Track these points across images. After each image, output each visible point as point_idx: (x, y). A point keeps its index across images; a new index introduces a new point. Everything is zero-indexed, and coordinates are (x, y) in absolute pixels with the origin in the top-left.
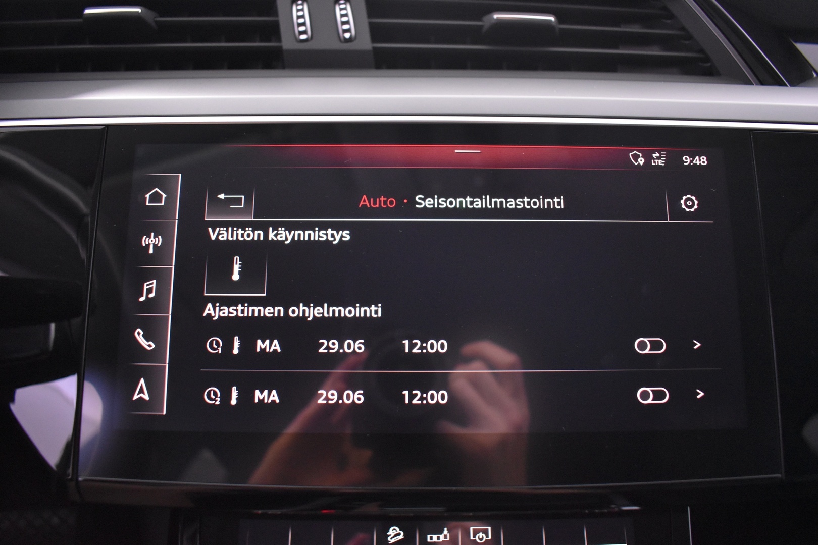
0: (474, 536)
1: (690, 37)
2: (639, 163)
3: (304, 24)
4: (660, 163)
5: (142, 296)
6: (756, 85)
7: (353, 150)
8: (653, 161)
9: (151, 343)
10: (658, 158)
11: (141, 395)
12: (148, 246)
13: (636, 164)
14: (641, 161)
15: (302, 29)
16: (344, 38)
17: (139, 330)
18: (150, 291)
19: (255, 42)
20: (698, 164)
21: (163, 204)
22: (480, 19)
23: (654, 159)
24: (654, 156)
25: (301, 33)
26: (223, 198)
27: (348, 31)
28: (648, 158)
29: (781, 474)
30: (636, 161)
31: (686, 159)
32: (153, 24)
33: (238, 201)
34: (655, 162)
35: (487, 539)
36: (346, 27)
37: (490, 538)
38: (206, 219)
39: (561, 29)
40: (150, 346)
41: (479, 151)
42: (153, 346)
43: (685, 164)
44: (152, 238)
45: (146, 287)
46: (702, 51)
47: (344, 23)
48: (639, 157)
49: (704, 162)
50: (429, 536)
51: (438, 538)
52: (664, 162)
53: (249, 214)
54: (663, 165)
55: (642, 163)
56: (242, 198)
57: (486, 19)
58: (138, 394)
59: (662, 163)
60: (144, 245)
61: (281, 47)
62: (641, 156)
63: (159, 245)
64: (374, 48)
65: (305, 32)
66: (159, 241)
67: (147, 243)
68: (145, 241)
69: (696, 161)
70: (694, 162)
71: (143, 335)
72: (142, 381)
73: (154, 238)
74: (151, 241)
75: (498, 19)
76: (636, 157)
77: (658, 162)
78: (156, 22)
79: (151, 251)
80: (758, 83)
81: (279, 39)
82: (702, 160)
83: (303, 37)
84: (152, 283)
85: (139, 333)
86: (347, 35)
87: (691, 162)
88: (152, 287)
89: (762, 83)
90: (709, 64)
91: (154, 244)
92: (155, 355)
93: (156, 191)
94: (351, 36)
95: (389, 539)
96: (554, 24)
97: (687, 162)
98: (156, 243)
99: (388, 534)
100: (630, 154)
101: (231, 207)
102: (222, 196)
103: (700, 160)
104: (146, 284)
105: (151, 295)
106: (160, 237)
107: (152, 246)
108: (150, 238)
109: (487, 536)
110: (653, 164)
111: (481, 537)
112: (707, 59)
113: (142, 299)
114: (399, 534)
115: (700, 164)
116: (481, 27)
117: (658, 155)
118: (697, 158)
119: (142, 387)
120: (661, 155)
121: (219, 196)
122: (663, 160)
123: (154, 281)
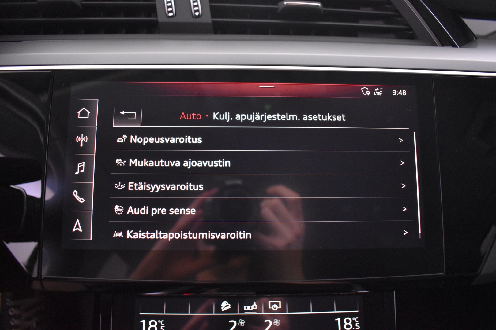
0: (271, 307)
1: (400, 16)
2: (367, 94)
3: (171, 7)
4: (379, 94)
5: (77, 171)
6: (440, 46)
7: (207, 86)
8: (375, 93)
9: (82, 199)
10: (378, 91)
11: (77, 229)
12: (80, 142)
13: (365, 95)
14: (368, 93)
15: (170, 9)
16: (195, 15)
17: (75, 191)
18: (81, 168)
19: (142, 17)
20: (401, 95)
21: (88, 117)
22: (276, 4)
23: (375, 92)
24: (376, 90)
25: (170, 12)
26: (123, 114)
27: (198, 11)
28: (372, 91)
29: (444, 273)
30: (365, 93)
31: (394, 92)
32: (80, 5)
33: (132, 116)
34: (376, 94)
35: (279, 308)
36: (196, 9)
37: (280, 307)
38: (113, 126)
39: (324, 11)
40: (82, 200)
41: (274, 87)
42: (84, 201)
43: (394, 95)
44: (82, 138)
45: (79, 166)
46: (407, 24)
47: (195, 6)
48: (367, 90)
49: (404, 94)
50: (245, 307)
51: (250, 308)
52: (381, 93)
53: (139, 123)
54: (381, 95)
55: (368, 94)
56: (135, 114)
57: (280, 4)
58: (76, 228)
59: (380, 94)
60: (77, 141)
61: (157, 20)
62: (368, 90)
63: (86, 141)
64: (213, 21)
65: (171, 12)
66: (86, 139)
67: (79, 140)
68: (78, 139)
69: (400, 93)
70: (399, 94)
71: (78, 194)
72: (78, 221)
73: (83, 137)
74: (82, 139)
75: (287, 5)
76: (365, 91)
77: (378, 93)
78: (82, 4)
79: (82, 145)
80: (440, 45)
81: (156, 16)
82: (404, 93)
83: (171, 14)
84: (83, 164)
85: (75, 193)
86: (197, 14)
87: (397, 93)
88: (82, 167)
89: (443, 45)
90: (411, 33)
91: (83, 141)
92: (85, 206)
93: (84, 110)
94: (199, 14)
95: (222, 308)
96: (320, 8)
97: (395, 94)
98: (85, 140)
99: (222, 305)
100: (362, 89)
101: (128, 119)
102: (123, 113)
103: (402, 93)
104: (79, 164)
105: (82, 171)
106: (86, 137)
107: (82, 142)
108: (81, 137)
109: (279, 307)
110: (375, 95)
111: (275, 307)
112: (411, 29)
113: (77, 173)
114: (228, 306)
115: (402, 95)
116: (277, 9)
117: (378, 89)
118: (401, 91)
119: (77, 224)
120: (379, 89)
121: (121, 113)
122: (381, 92)
123: (84, 163)
